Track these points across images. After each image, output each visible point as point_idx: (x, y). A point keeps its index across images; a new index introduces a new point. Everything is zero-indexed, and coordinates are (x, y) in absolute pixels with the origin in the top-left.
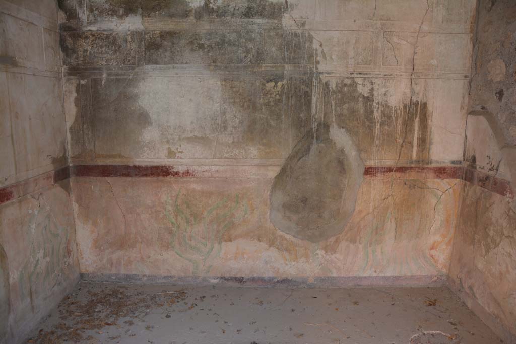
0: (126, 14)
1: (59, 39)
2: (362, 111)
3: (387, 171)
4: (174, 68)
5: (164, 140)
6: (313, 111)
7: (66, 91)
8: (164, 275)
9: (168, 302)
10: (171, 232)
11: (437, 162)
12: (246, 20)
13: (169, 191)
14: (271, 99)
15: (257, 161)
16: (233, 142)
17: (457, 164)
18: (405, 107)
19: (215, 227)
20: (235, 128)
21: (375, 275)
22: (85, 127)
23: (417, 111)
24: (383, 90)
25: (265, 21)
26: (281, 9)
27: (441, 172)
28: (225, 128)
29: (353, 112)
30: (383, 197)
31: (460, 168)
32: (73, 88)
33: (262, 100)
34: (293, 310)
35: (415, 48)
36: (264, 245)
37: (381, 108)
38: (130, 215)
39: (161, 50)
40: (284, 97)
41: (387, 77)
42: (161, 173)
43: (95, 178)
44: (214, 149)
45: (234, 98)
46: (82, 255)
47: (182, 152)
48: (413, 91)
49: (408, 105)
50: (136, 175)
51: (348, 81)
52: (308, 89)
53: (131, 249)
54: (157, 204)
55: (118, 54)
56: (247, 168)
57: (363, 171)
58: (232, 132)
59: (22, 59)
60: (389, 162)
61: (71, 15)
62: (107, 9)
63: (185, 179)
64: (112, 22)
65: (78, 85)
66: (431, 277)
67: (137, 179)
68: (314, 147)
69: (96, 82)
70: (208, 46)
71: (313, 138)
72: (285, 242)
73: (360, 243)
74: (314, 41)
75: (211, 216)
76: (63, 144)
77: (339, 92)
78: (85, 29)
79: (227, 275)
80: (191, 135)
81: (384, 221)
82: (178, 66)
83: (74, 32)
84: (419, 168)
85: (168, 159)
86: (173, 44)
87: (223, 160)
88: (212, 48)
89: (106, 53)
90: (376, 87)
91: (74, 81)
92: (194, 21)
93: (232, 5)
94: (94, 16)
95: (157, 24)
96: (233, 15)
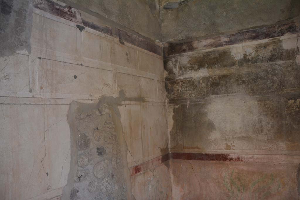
0: (199, 68)
1: (164, 85)
4: (228, 96)
5: (223, 139)
7: (168, 112)
10: (228, 196)
12: (271, 63)
13: (227, 170)
14: (292, 111)
15: (285, 152)
16: (268, 139)
19: (257, 195)
22: (178, 131)
25: (284, 62)
26: (294, 53)
28: (262, 131)
32: (172, 110)
33: (286, 112)
38: (203, 183)
39: (219, 86)
42: (222, 159)
43: (183, 160)
44: (255, 144)
45: (267, 112)
47: (234, 146)
50: (207, 159)
54: (219, 177)
55: (195, 91)
56: (278, 156)
58: (266, 133)
59: (147, 98)
61: (171, 72)
62: (188, 67)
63: (236, 163)
64: (192, 73)
65: (174, 108)
67: (208, 162)
69: (184, 106)
70: (248, 81)
75: (254, 188)
76: (167, 140)
78: (178, 78)
80: (240, 135)
82: (230, 94)
83: (172, 81)
85: (226, 150)
86: (227, 82)
87: (261, 151)
88: (250, 82)
89: (189, 90)
91: (172, 107)
92: (238, 68)
93: (261, 55)
94: (182, 71)
95: (217, 72)
96: (262, 61)
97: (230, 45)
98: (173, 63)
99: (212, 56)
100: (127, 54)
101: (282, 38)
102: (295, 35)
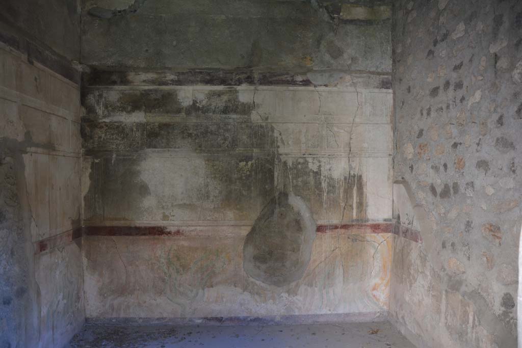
0: (133, 110)
1: (79, 128)
2: (312, 183)
3: (334, 228)
4: (168, 151)
5: (159, 206)
6: (276, 183)
7: (83, 168)
8: (157, 317)
9: (161, 337)
10: (163, 281)
11: (373, 220)
12: (224, 116)
13: (163, 247)
14: (243, 175)
15: (232, 223)
16: (214, 208)
17: (388, 221)
18: (345, 178)
19: (199, 275)
20: (216, 196)
21: (330, 313)
22: (97, 196)
23: (354, 181)
24: (328, 167)
25: (238, 116)
26: (250, 108)
27: (376, 228)
28: (208, 197)
29: (307, 183)
30: (332, 249)
31: (391, 224)
32: (89, 165)
33: (236, 175)
34: (263, 340)
35: (351, 135)
36: (239, 290)
37: (327, 180)
38: (130, 267)
39: (159, 138)
40: (253, 173)
41: (331, 157)
42: (157, 233)
43: (103, 237)
44: (199, 213)
45: (215, 174)
46: (88, 301)
47: (174, 216)
48: (351, 167)
49: (348, 178)
50: (137, 234)
51: (301, 161)
52: (271, 167)
53: (130, 296)
54: (153, 257)
55: (125, 140)
56: (225, 228)
57: (315, 228)
58: (213, 200)
59: (58, 145)
60: (335, 221)
61: (91, 110)
62: (118, 106)
63: (176, 237)
64: (122, 116)
65: (93, 163)
66: (375, 313)
67: (137, 237)
68: (277, 211)
69: (107, 161)
70: (195, 135)
71: (276, 204)
72: (255, 287)
73: (316, 287)
74: (275, 131)
75: (197, 267)
76: (79, 208)
77: (295, 168)
78: (101, 121)
79: (209, 316)
80: (181, 203)
81: (334, 268)
82: (172, 149)
83: (92, 123)
84: (359, 225)
85: (163, 222)
87: (206, 222)
88: (198, 137)
89: (116, 139)
90: (322, 164)
91: (89, 160)
92: (185, 116)
93: (214, 104)
94: (108, 111)
95: (157, 118)
96: (214, 112)
97: (177, 85)
98: (95, 98)
99: (153, 96)
100: (36, 79)
101: (239, 88)
102: (252, 87)
